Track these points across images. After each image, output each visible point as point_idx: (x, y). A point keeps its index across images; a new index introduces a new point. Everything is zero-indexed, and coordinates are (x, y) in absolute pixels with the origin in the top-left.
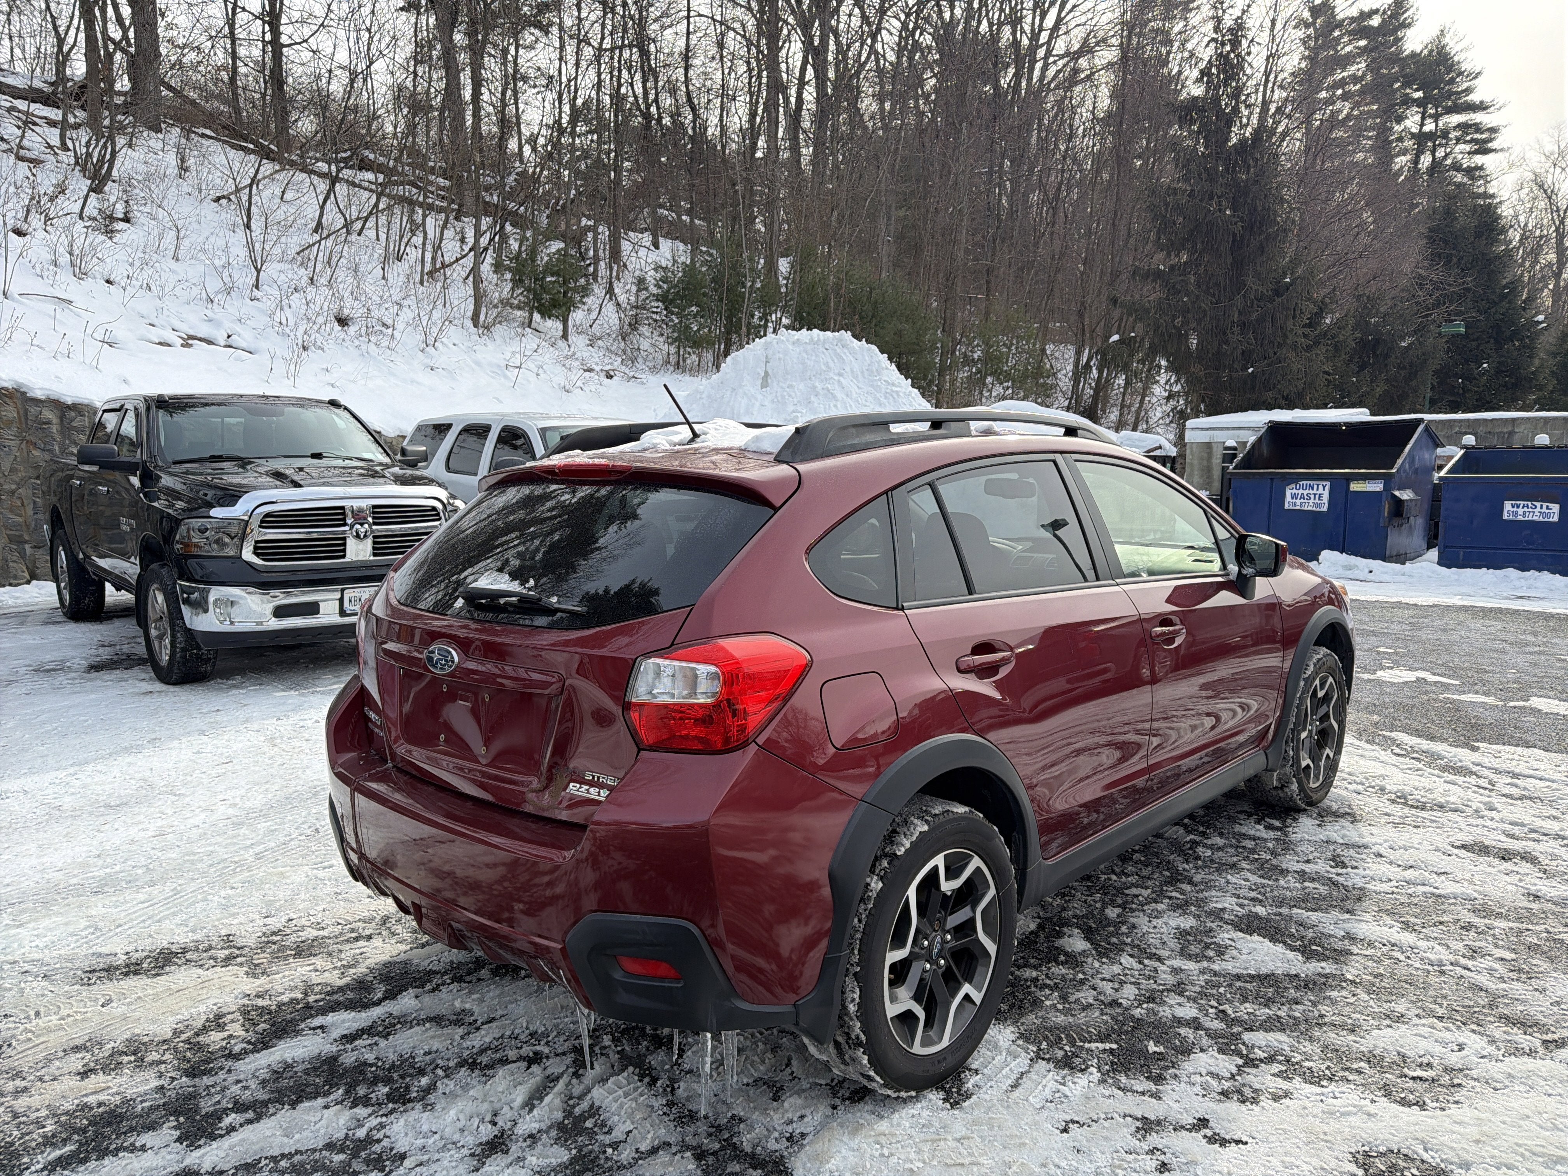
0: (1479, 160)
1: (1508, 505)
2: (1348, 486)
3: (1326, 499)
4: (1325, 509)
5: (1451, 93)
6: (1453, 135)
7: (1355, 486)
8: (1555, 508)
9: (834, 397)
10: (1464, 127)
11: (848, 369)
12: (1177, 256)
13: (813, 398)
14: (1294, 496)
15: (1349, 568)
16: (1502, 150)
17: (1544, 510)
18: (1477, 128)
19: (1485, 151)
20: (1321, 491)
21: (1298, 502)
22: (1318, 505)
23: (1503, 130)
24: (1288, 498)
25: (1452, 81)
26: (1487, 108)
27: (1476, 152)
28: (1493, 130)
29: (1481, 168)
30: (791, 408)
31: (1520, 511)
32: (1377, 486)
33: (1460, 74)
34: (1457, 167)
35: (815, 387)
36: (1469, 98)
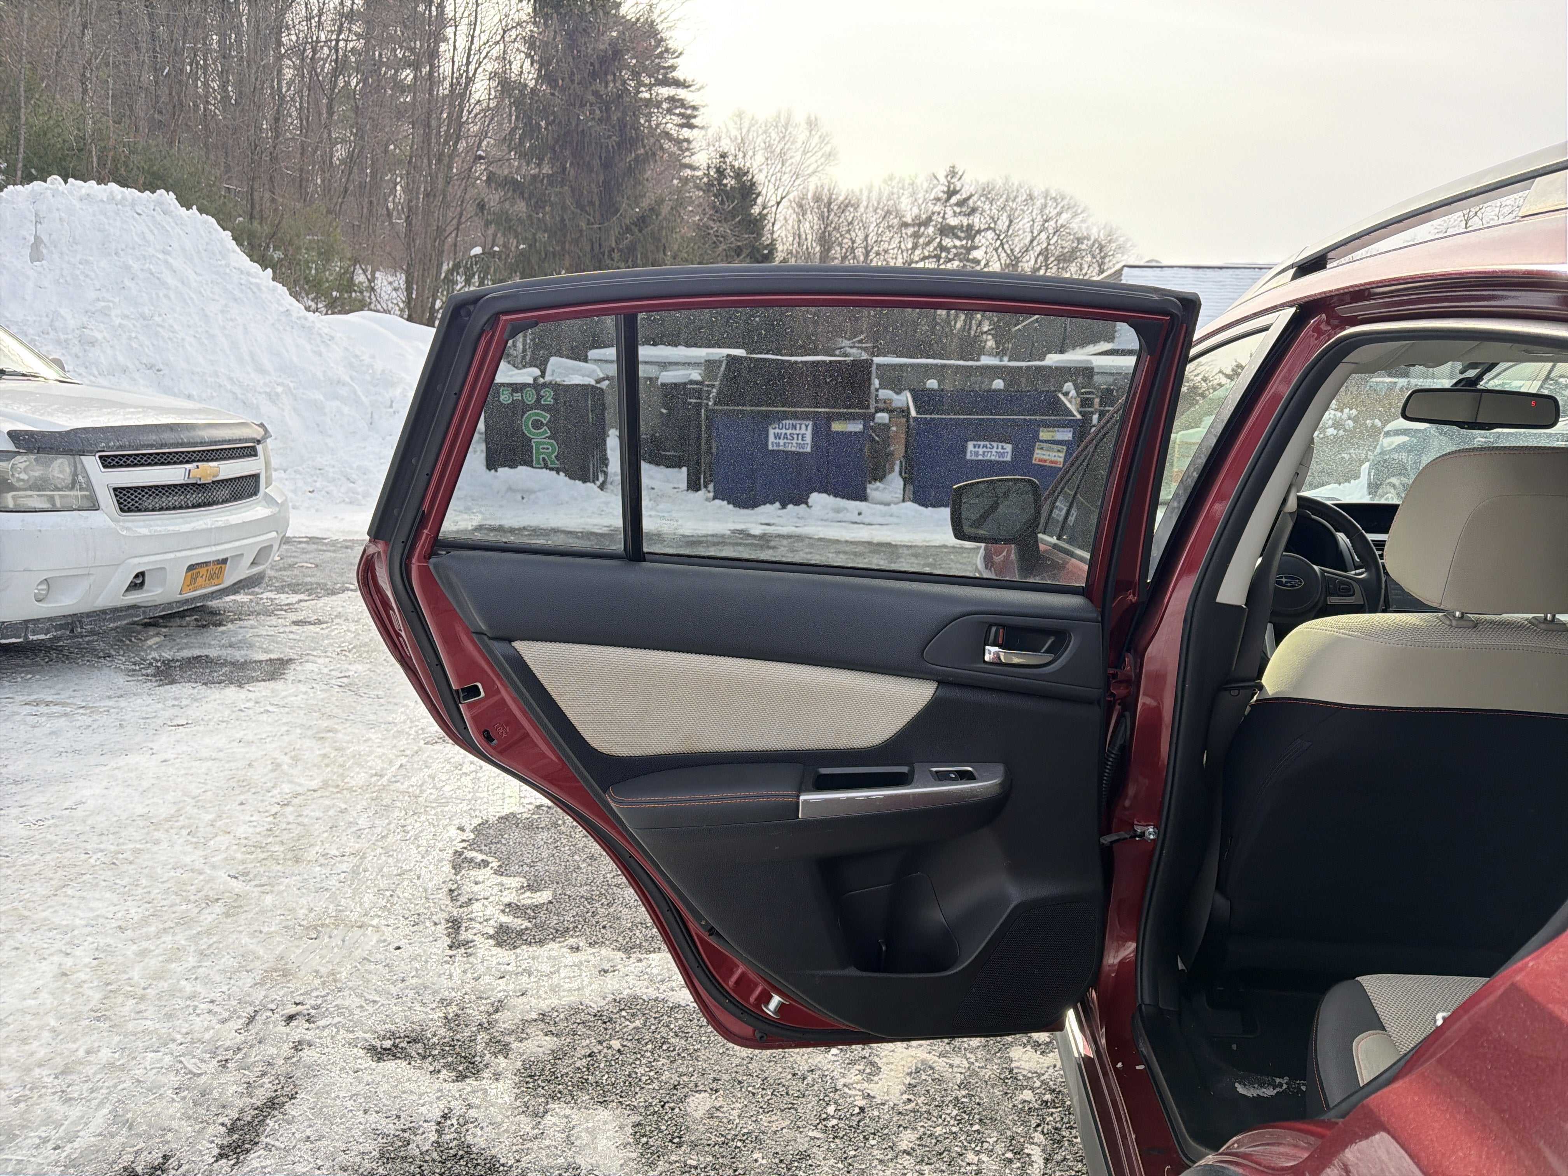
0: (686, 133)
1: (970, 445)
2: (830, 427)
3: (808, 439)
4: (809, 450)
5: (659, 67)
6: (665, 106)
7: (837, 426)
8: (1009, 447)
9: (164, 284)
10: (671, 99)
11: (175, 245)
12: (539, 165)
13: (127, 283)
14: (777, 436)
15: (837, 511)
16: (702, 128)
17: (1000, 450)
18: (682, 104)
19: (691, 127)
20: (803, 431)
21: (782, 442)
22: (802, 446)
23: (702, 110)
24: (771, 438)
25: (660, 56)
26: (689, 86)
27: (682, 126)
28: (694, 108)
29: (687, 141)
30: (92, 295)
31: (981, 451)
32: (856, 427)
33: (667, 50)
34: (667, 135)
35: (127, 268)
36: (674, 74)
